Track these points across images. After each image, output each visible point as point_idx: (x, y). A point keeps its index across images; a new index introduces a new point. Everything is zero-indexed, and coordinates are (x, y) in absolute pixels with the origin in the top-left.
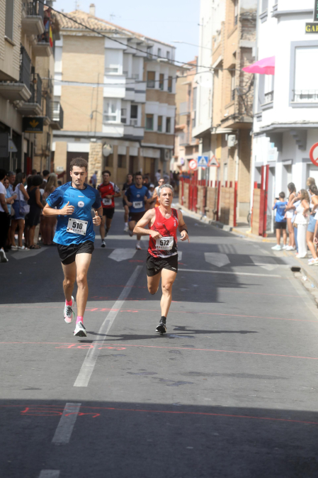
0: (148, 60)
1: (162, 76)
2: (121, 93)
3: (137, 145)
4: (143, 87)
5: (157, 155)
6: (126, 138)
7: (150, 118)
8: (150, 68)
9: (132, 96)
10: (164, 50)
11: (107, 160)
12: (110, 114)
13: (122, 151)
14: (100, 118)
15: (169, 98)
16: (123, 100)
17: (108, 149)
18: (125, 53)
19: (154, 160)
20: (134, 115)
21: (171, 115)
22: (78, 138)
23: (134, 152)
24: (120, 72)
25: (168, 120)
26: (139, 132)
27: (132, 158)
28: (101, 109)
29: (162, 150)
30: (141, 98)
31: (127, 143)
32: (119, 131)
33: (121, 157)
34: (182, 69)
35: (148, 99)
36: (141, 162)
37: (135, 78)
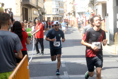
0: (59, 1)
5: (61, 17)
6: (56, 14)
7: (60, 11)
9: (57, 7)
11: (54, 18)
12: (54, 11)
15: (63, 7)
16: (55, 8)
17: (54, 16)
18: (55, 1)
19: (61, 18)
20: (57, 10)
21: (63, 10)
22: (49, 15)
23: (58, 17)
24: (55, 4)
26: (58, 13)
27: (58, 18)
28: (52, 10)
29: (62, 16)
31: (57, 15)
32: (55, 13)
33: (56, 17)
34: (64, 2)
35: (59, 8)
36: (59, 18)
37: (57, 5)
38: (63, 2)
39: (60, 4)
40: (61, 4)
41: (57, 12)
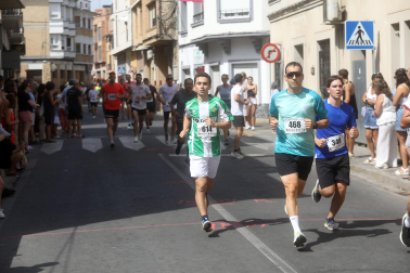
0: (75, 9)
1: (84, 19)
2: (61, 31)
3: (71, 63)
4: (73, 26)
5: (83, 69)
6: (65, 59)
7: (78, 46)
8: (77, 15)
9: (68, 32)
10: (84, 3)
11: (54, 74)
12: (54, 44)
13: (63, 68)
14: (48, 46)
15: (88, 32)
16: (62, 35)
17: (54, 66)
18: (62, 6)
19: (81, 72)
20: (69, 44)
21: (91, 43)
22: (34, 61)
23: (70, 68)
24: (59, 17)
25: (89, 47)
26: (73, 55)
27: (69, 71)
28: (48, 41)
29: (86, 66)
30: (73, 33)
31: (65, 63)
32: (61, 55)
33: (62, 71)
34: (95, 14)
35: (77, 34)
36: (74, 74)
37: (68, 20)
38: (88, 11)
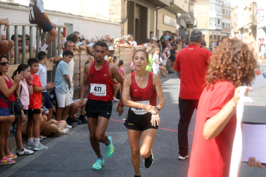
39: (223, 11)
40: (226, 12)
41: (219, 26)
